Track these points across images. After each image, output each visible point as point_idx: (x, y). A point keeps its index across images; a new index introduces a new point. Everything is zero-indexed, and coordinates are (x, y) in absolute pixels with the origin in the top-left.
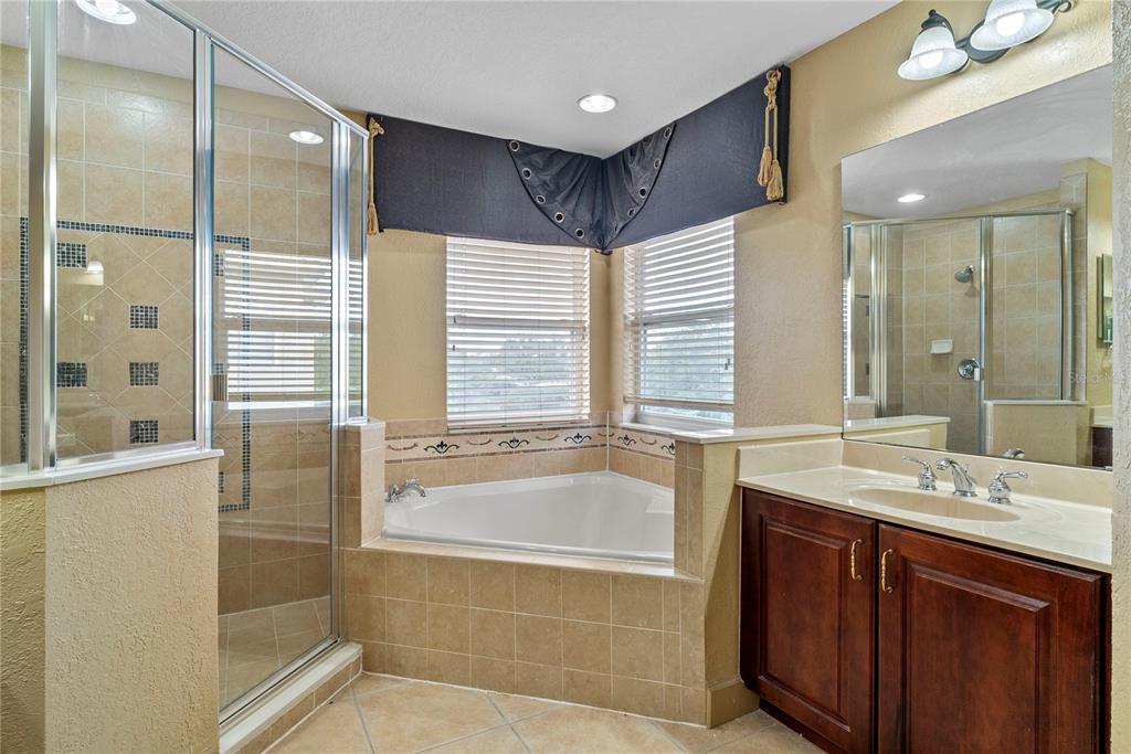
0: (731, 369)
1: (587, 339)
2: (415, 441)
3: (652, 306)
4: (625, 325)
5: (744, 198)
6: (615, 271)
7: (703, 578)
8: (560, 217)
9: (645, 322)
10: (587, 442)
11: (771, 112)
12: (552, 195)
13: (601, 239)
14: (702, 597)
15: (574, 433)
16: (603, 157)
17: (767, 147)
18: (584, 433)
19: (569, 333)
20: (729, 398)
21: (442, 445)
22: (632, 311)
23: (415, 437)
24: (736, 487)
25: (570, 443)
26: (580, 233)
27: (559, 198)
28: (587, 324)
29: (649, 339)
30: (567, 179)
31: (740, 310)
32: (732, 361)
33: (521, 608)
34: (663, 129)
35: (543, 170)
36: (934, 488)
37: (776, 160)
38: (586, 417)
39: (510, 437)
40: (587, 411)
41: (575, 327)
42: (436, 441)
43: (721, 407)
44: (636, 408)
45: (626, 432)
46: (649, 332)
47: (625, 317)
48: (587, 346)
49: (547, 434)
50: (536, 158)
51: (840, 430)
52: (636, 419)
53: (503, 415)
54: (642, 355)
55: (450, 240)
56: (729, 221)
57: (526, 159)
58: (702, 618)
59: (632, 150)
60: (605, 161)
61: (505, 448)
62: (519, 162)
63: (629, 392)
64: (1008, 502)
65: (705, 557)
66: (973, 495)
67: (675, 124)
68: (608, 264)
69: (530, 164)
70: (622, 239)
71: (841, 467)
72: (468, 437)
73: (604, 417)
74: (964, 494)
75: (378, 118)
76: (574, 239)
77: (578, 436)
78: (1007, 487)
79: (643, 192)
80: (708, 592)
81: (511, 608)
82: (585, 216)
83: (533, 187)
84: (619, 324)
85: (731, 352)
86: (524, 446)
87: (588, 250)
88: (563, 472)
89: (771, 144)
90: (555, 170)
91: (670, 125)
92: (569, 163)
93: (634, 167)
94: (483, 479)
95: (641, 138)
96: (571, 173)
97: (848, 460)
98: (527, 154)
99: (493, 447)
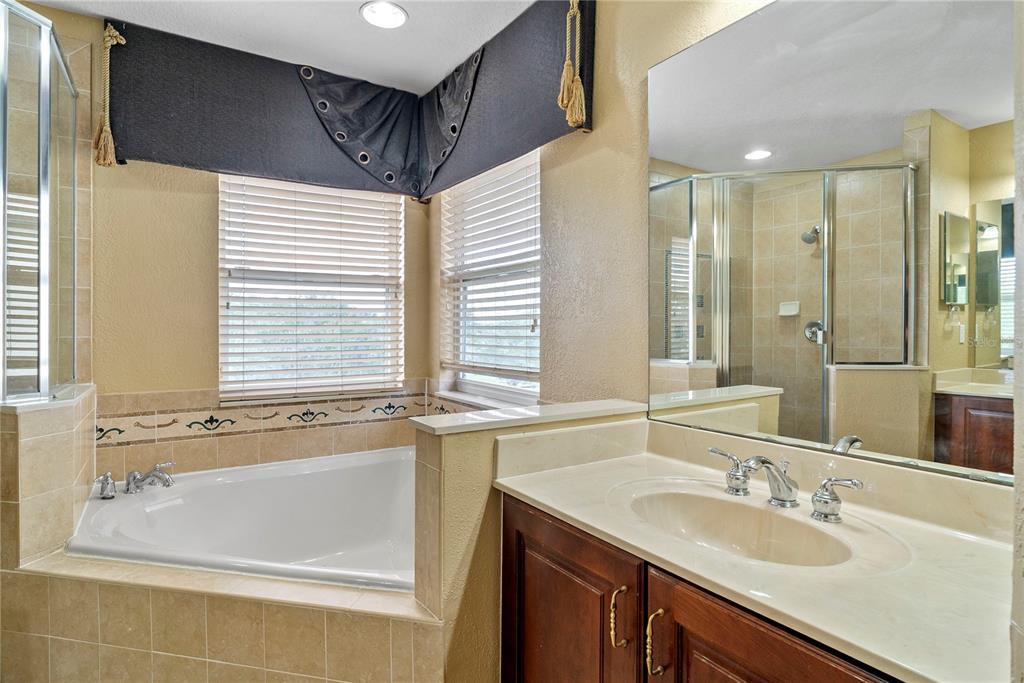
0: (538, 331)
1: (401, 297)
2: (173, 416)
3: (477, 257)
4: (442, 281)
5: (547, 128)
6: (434, 221)
7: (442, 621)
8: (364, 158)
9: (463, 278)
10: (400, 412)
11: (573, 19)
12: (353, 134)
13: (417, 182)
14: (440, 646)
15: (384, 403)
16: (421, 93)
17: (568, 62)
18: (396, 402)
19: (384, 290)
20: (535, 365)
21: (212, 420)
22: (450, 265)
23: (174, 412)
24: (495, 492)
25: (380, 414)
26: (390, 177)
27: (363, 136)
28: (402, 281)
29: (470, 297)
30: (376, 114)
31: (549, 265)
32: (539, 322)
33: (214, 654)
34: (473, 56)
35: (342, 104)
36: (746, 493)
37: (578, 77)
38: (400, 385)
39: (303, 409)
40: (402, 377)
41: (389, 283)
42: (205, 416)
43: (527, 375)
44: (456, 375)
45: (442, 402)
46: (470, 288)
47: (442, 273)
48: (402, 305)
49: (351, 405)
50: (339, 89)
51: (644, 407)
52: (455, 387)
53: (294, 383)
54: (461, 315)
55: (222, 177)
56: (535, 156)
57: (322, 89)
58: (441, 672)
59: (444, 84)
60: (421, 99)
61: (295, 421)
62: (313, 91)
63: (448, 357)
64: (838, 520)
65: (445, 590)
66: (794, 504)
67: (483, 49)
68: (428, 214)
69: (327, 95)
70: (437, 183)
71: (645, 454)
72: (247, 411)
73: (421, 384)
74: (782, 503)
75: (118, 25)
76: (382, 185)
77: (390, 407)
78: (836, 499)
79: (454, 129)
80: (449, 636)
81: (201, 653)
82: (395, 158)
83: (331, 122)
84: (437, 281)
85: (538, 311)
86: (322, 419)
87: (403, 197)
88: (371, 447)
89: (573, 58)
90: (358, 104)
91: (479, 51)
92: (375, 97)
93: (445, 100)
94: (267, 458)
95: (454, 68)
96: (380, 108)
97: (653, 448)
98: (323, 83)
99: (281, 421)
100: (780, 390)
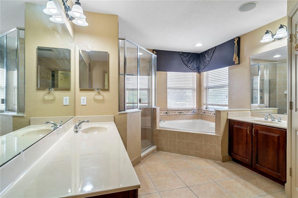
0: (228, 98)
1: (196, 92)
2: (161, 112)
3: (210, 85)
4: (204, 88)
5: (230, 63)
6: (202, 77)
7: (221, 135)
8: (190, 66)
9: (208, 88)
10: (195, 113)
11: (236, 46)
12: (188, 62)
13: (199, 70)
14: (220, 139)
15: (193, 111)
16: (199, 53)
17: (235, 53)
18: (195, 111)
19: (191, 90)
20: (227, 104)
21: (166, 113)
22: (206, 85)
23: (162, 111)
24: (227, 119)
25: (192, 113)
26: (194, 69)
27: (190, 63)
28: (195, 88)
29: (209, 92)
30: (191, 58)
31: (230, 85)
32: (228, 96)
33: (186, 140)
34: (213, 48)
35: (186, 57)
36: (268, 120)
37: (237, 56)
38: (195, 108)
39: (179, 111)
40: (196, 107)
41: (193, 89)
42: (165, 112)
43: (225, 105)
44: (206, 106)
45: (204, 111)
46: (209, 90)
47: (204, 87)
48: (195, 93)
49: (187, 111)
50: (185, 55)
51: (250, 110)
52: (206, 108)
53: (178, 107)
54: (208, 95)
55: (168, 72)
56: (227, 67)
57: (183, 55)
58: (221, 142)
59: (206, 52)
60: (199, 54)
61: (179, 114)
62: (181, 56)
63: (205, 102)
64: (281, 122)
65: (221, 132)
66: (275, 121)
67: (215, 47)
68: (200, 75)
69: (184, 56)
70: (203, 70)
72: (171, 111)
73: (199, 108)
74: (273, 121)
75: (155, 50)
76: (193, 71)
77: (194, 112)
78: (280, 119)
79: (208, 61)
80: (222, 137)
81: (184, 140)
82: (195, 66)
83: (184, 61)
84: (203, 88)
85: (228, 94)
86: (182, 113)
87: (196, 73)
88: (190, 119)
89: (236, 53)
90: (189, 57)
91: (214, 47)
92: (192, 55)
93: (206, 56)
94: (174, 120)
95: (208, 49)
96: (192, 57)
97: (251, 116)
98: (183, 54)
99: (176, 113)
100: (278, 108)
